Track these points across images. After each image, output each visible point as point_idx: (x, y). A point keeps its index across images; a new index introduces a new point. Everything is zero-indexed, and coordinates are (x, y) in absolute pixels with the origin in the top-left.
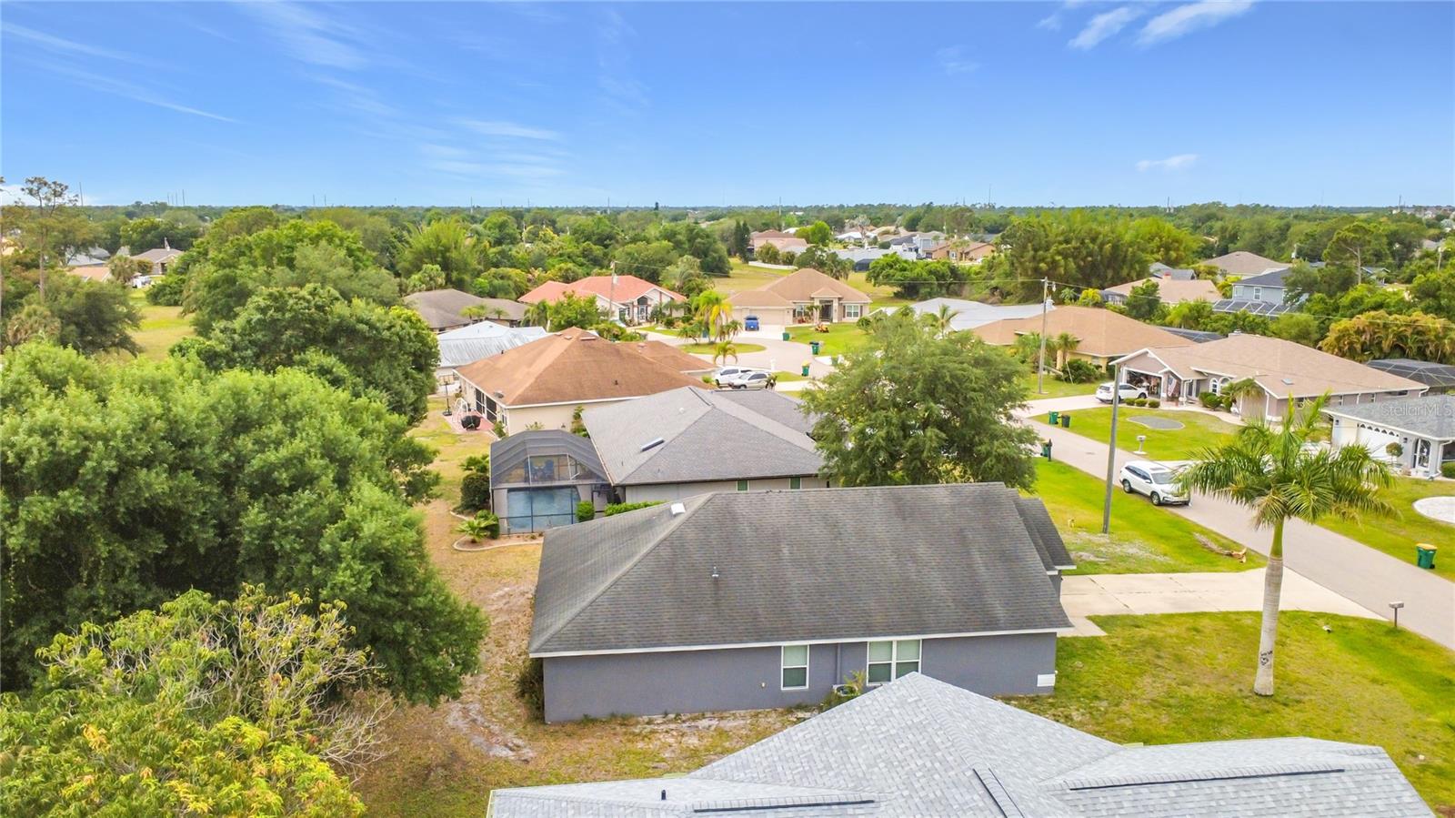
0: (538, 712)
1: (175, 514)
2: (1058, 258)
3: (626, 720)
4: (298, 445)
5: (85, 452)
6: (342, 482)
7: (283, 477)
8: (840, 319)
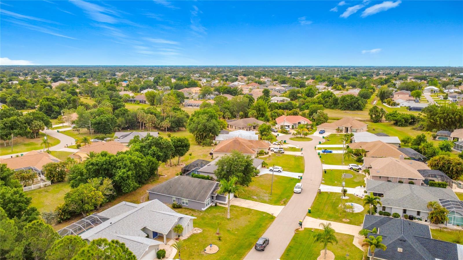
2: (438, 119)
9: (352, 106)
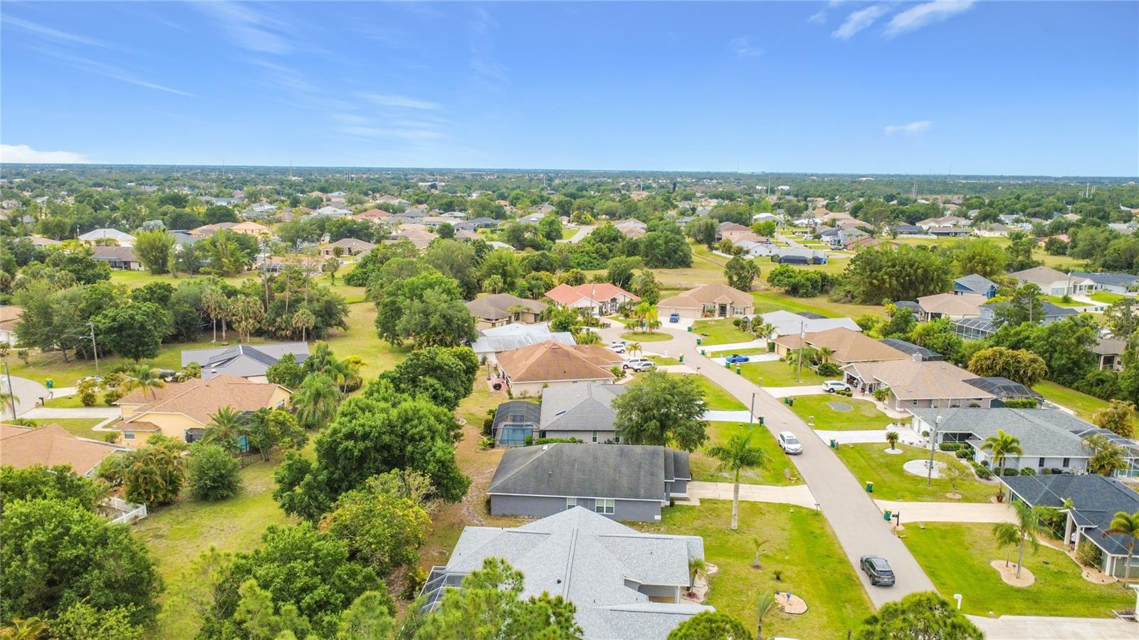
0: (489, 511)
1: (390, 446)
2: (885, 277)
3: (516, 517)
4: (421, 427)
5: (371, 433)
6: (433, 438)
7: (417, 437)
8: (730, 315)
9: (669, 258)
